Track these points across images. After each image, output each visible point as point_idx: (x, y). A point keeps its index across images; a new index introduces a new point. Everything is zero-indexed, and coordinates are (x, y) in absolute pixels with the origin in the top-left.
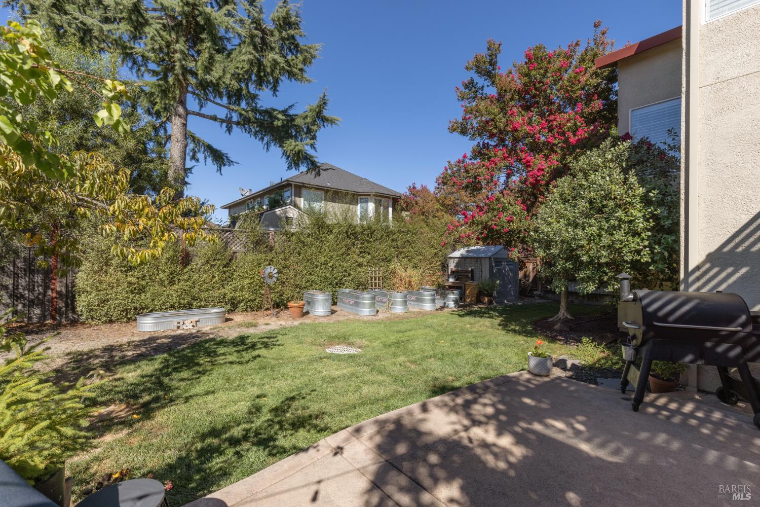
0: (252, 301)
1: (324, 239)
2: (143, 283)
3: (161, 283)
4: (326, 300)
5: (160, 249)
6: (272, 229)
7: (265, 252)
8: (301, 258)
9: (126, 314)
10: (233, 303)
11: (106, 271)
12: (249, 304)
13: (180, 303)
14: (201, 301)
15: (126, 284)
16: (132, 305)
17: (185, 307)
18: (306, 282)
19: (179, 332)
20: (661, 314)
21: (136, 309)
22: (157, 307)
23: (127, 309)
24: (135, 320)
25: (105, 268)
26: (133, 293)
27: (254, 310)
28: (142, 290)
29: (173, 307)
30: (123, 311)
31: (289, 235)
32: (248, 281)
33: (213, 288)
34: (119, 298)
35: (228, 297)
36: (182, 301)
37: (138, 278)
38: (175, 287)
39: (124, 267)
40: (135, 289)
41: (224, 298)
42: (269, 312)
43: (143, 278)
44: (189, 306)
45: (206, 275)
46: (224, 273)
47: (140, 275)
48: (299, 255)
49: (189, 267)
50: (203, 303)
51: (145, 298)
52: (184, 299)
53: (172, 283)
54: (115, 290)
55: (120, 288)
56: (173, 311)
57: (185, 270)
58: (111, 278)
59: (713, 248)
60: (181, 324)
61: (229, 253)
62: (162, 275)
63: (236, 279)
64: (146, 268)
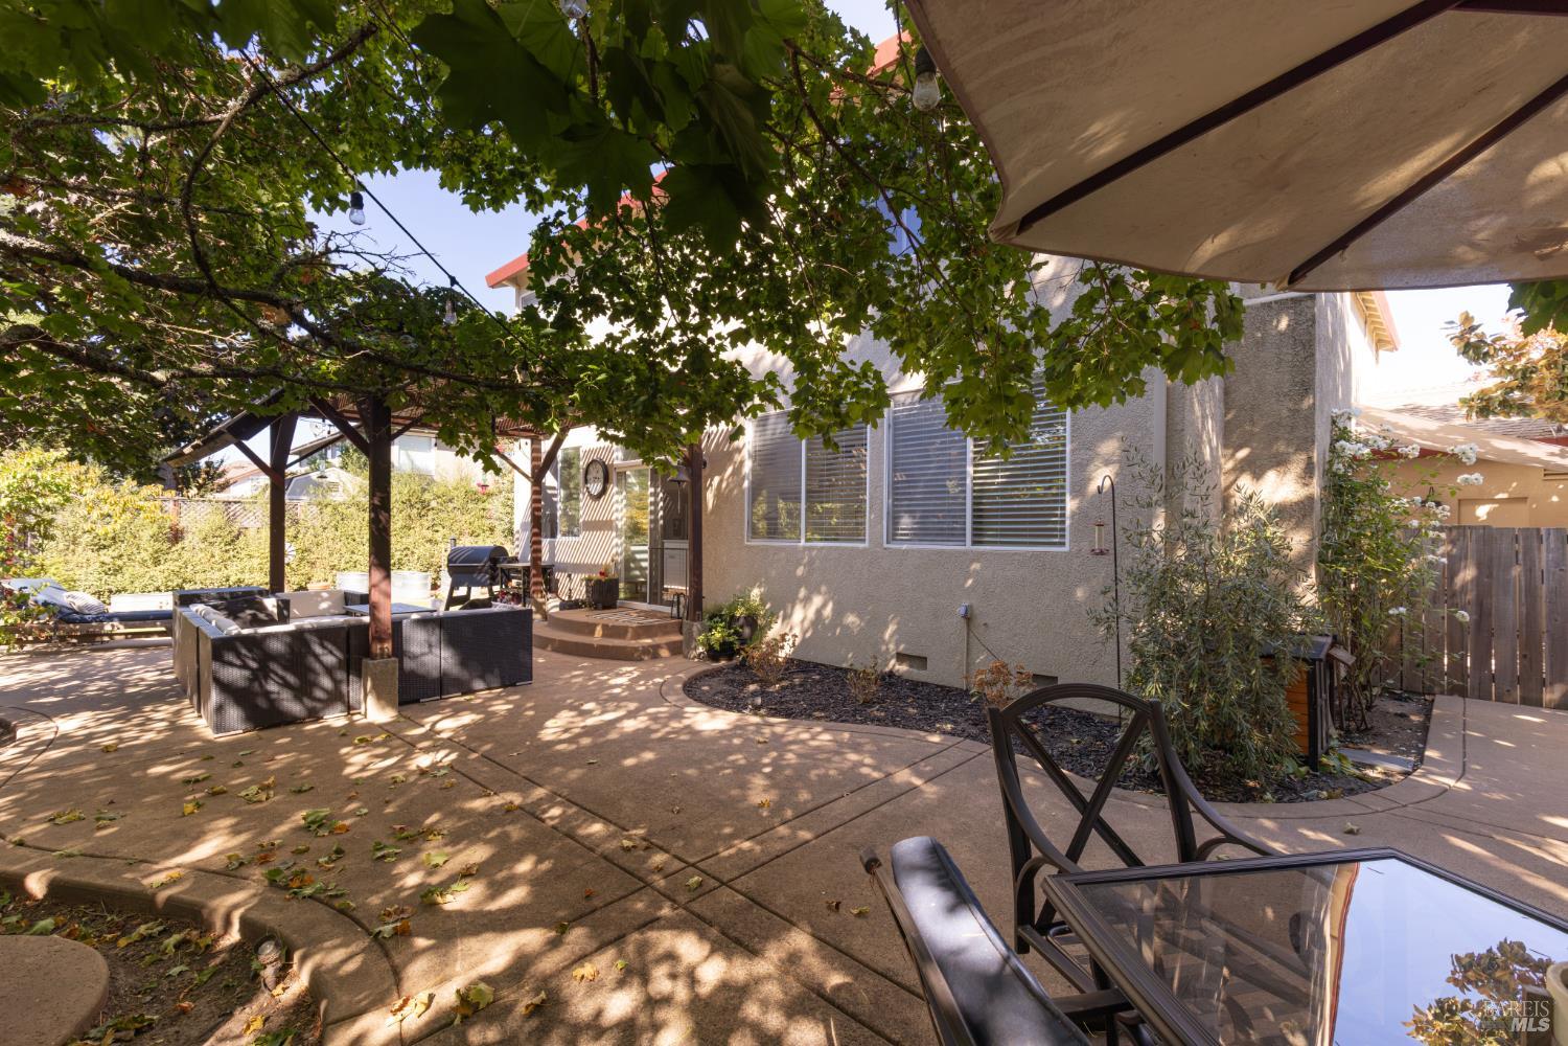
2: (119, 563)
3: (143, 563)
6: (303, 498)
11: (74, 551)
13: (167, 586)
15: (98, 564)
22: (137, 591)
25: (72, 547)
26: (106, 574)
28: (118, 570)
29: (158, 590)
31: (323, 505)
32: (260, 561)
33: (212, 568)
34: (90, 578)
35: (233, 579)
36: (170, 583)
37: (113, 558)
38: (161, 567)
39: (94, 545)
40: (110, 569)
43: (120, 557)
45: (203, 554)
46: (227, 551)
47: (115, 554)
49: (179, 545)
52: (172, 581)
53: (157, 562)
54: (84, 570)
55: (90, 569)
57: (174, 549)
58: (79, 557)
61: (236, 528)
62: (144, 554)
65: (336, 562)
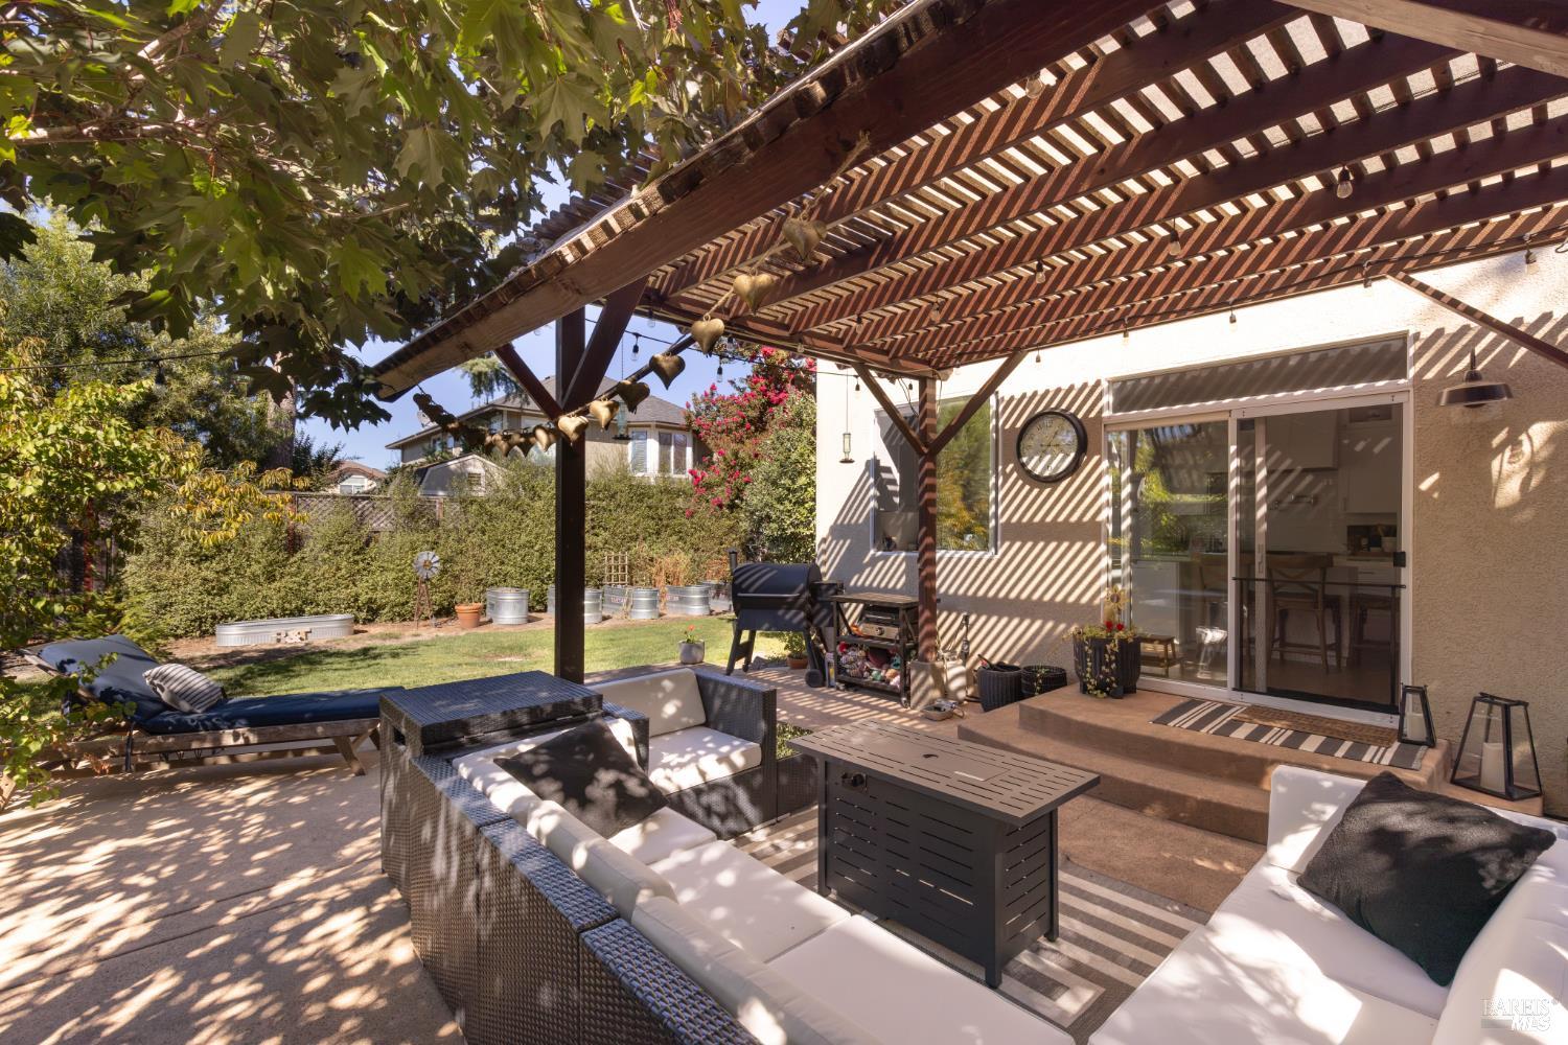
0: (403, 604)
1: (526, 507)
2: (226, 579)
3: (254, 579)
4: (519, 601)
5: (234, 531)
6: (441, 493)
7: (425, 531)
8: (486, 538)
9: (200, 626)
10: (370, 610)
11: (168, 563)
12: (395, 609)
13: (284, 609)
14: (318, 605)
15: (199, 581)
16: (210, 611)
17: (291, 614)
18: (495, 576)
19: (278, 646)
20: (744, 586)
21: (214, 617)
22: (248, 615)
23: (200, 618)
24: (213, 634)
25: (166, 558)
26: (209, 594)
27: (405, 620)
28: (223, 590)
29: (272, 614)
30: (195, 621)
31: (466, 502)
32: (394, 575)
33: (338, 585)
34: (189, 600)
35: (363, 598)
36: (287, 606)
37: (217, 572)
38: (276, 585)
39: (194, 556)
40: (213, 588)
41: (356, 600)
42: (428, 622)
43: (226, 571)
44: (300, 612)
45: (327, 567)
46: (355, 562)
47: (220, 568)
48: (484, 533)
49: (299, 555)
50: (321, 609)
51: (228, 602)
52: (290, 603)
53: (271, 578)
54: (182, 589)
55: (189, 587)
56: (273, 621)
57: (292, 560)
58: (175, 572)
59: (832, 523)
60: (283, 635)
61: (365, 531)
62: (255, 567)
63: (374, 573)
64: (230, 556)
65: (483, 576)
